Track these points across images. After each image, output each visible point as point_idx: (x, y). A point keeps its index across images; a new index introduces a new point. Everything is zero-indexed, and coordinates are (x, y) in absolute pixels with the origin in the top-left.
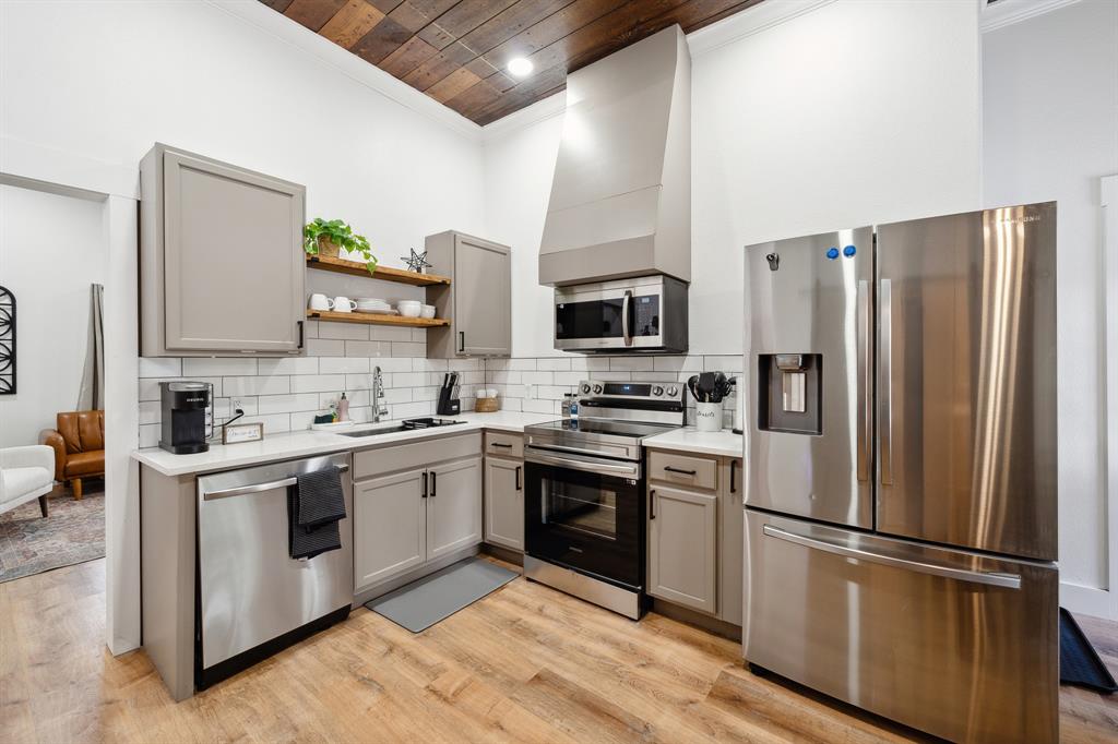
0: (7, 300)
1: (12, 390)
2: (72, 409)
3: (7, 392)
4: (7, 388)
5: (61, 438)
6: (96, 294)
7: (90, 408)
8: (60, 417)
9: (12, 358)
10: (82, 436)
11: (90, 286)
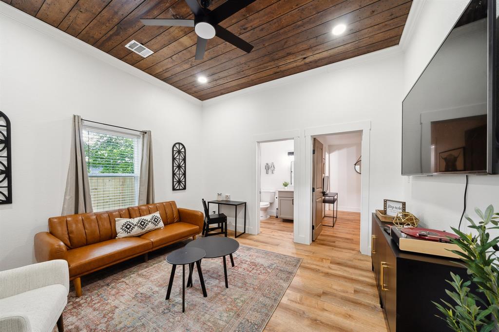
0: (3, 123)
1: (8, 200)
2: (59, 215)
3: (3, 203)
4: (3, 198)
5: (62, 243)
6: (77, 123)
7: (73, 213)
8: (50, 220)
9: (7, 173)
10: (70, 235)
11: (72, 117)
